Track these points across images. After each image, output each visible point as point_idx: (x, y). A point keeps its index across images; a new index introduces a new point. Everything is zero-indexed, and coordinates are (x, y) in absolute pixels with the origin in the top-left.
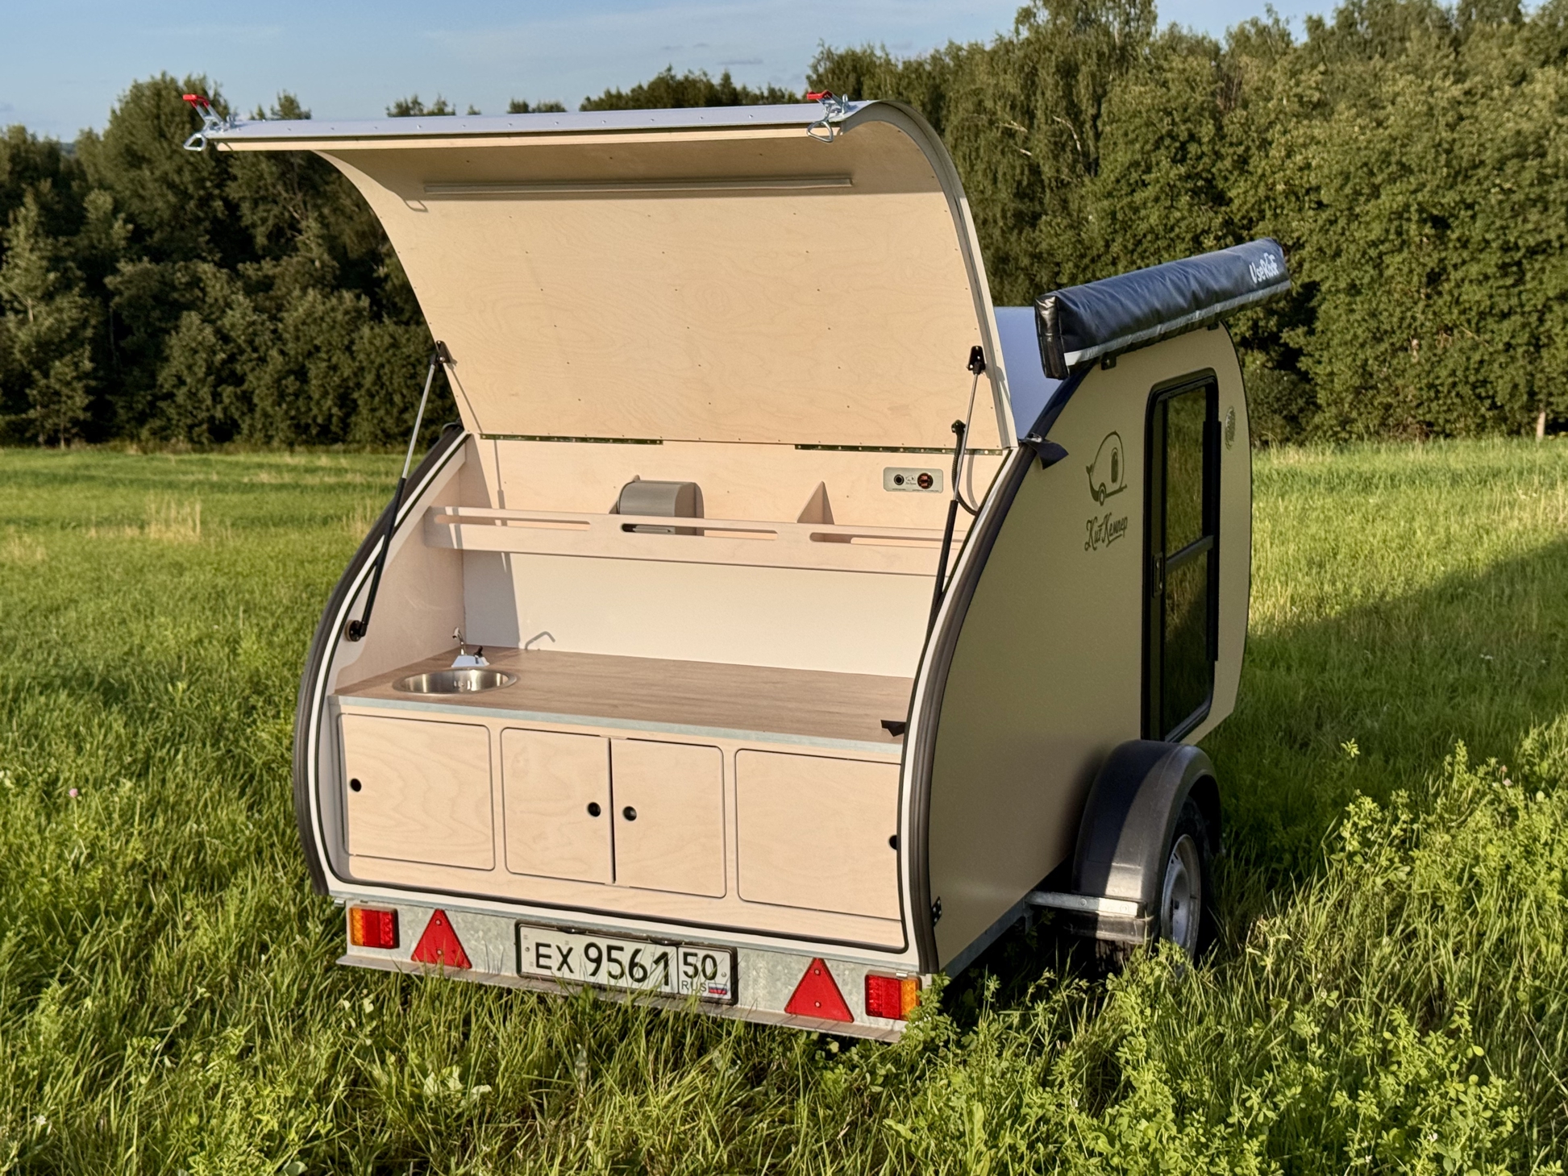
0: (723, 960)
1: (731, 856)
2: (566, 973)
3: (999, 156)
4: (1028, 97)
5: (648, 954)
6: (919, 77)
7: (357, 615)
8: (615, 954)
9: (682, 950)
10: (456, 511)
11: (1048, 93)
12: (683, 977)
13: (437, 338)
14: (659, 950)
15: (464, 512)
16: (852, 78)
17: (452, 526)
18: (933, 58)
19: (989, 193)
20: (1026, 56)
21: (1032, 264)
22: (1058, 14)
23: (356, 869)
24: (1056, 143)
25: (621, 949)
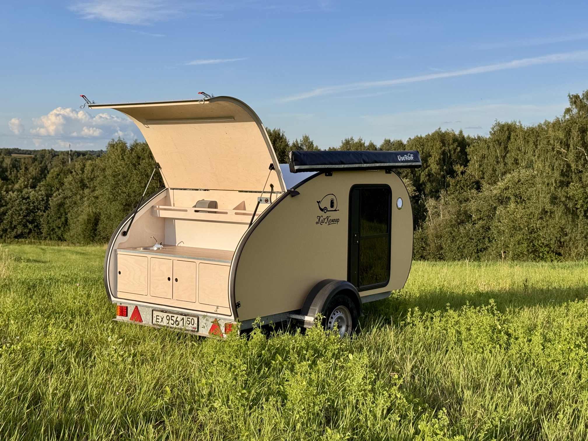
0: (196, 319)
1: (197, 291)
2: (162, 324)
3: (555, 161)
4: (567, 140)
5: (180, 317)
6: (533, 133)
7: (126, 230)
8: (173, 318)
9: (187, 317)
10: (159, 207)
11: (575, 138)
12: (187, 324)
13: (157, 162)
14: (182, 317)
15: (161, 207)
16: (507, 133)
17: (158, 211)
18: (539, 126)
19: (550, 173)
20: (567, 125)
21: (566, 200)
22: (580, 110)
23: (119, 295)
24: (577, 156)
25: (174, 317)
